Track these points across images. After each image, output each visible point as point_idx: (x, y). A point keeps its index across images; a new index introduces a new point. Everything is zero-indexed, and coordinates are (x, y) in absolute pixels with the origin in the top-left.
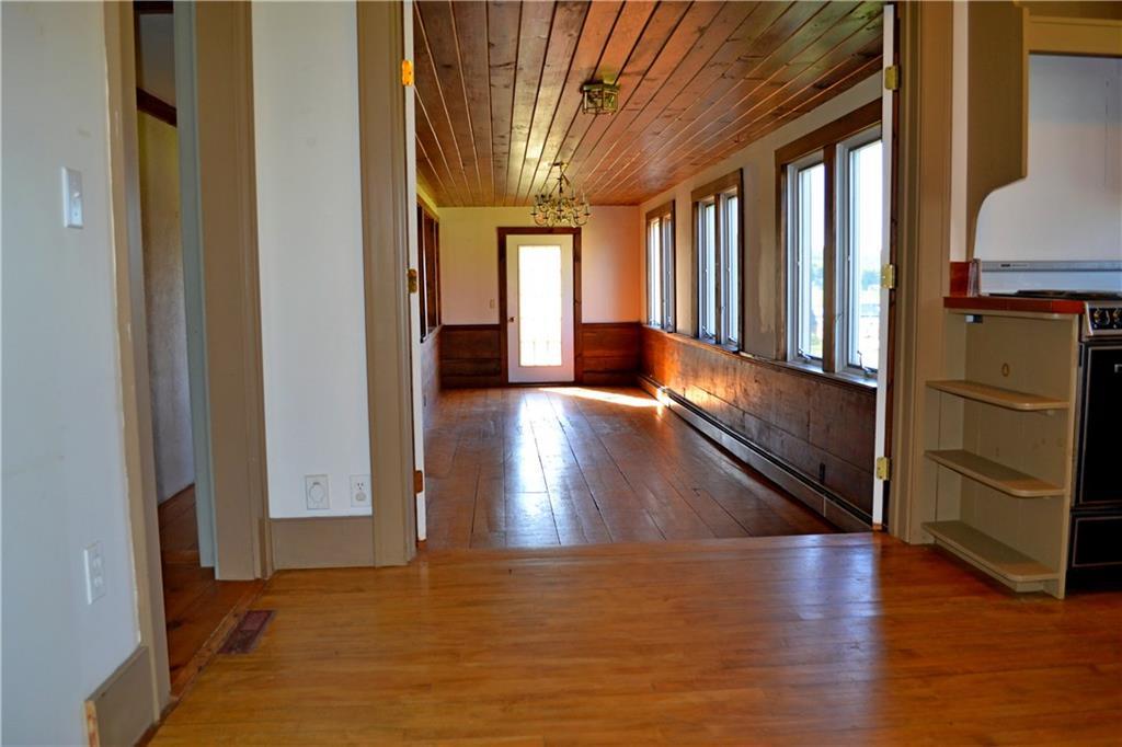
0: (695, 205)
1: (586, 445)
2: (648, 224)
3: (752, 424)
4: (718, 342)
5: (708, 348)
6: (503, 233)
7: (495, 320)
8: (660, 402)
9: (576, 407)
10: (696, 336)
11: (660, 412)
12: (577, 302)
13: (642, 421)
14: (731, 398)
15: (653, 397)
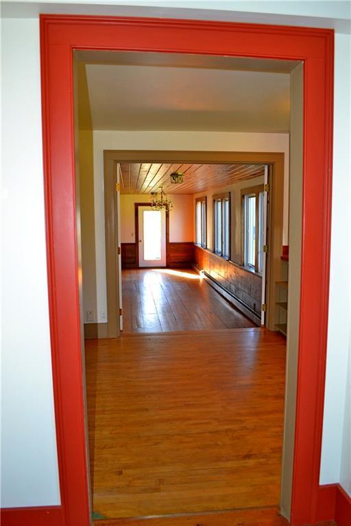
0: (214, 201)
1: (171, 295)
2: (196, 203)
3: (233, 287)
4: (222, 256)
5: (218, 257)
6: (137, 205)
7: (134, 242)
8: (201, 277)
9: (167, 278)
10: (214, 252)
11: (201, 281)
12: (167, 234)
13: (194, 284)
14: (226, 277)
15: (198, 274)
